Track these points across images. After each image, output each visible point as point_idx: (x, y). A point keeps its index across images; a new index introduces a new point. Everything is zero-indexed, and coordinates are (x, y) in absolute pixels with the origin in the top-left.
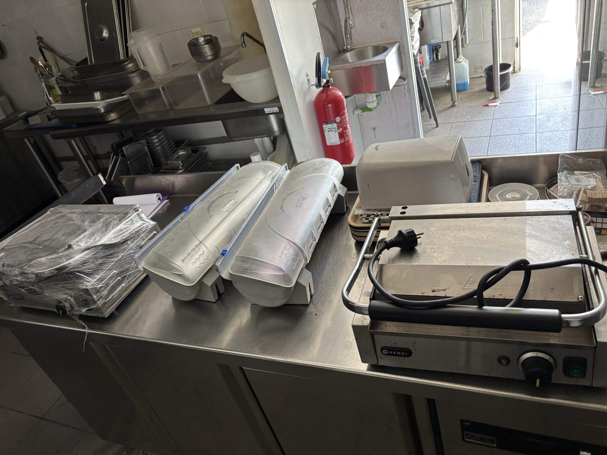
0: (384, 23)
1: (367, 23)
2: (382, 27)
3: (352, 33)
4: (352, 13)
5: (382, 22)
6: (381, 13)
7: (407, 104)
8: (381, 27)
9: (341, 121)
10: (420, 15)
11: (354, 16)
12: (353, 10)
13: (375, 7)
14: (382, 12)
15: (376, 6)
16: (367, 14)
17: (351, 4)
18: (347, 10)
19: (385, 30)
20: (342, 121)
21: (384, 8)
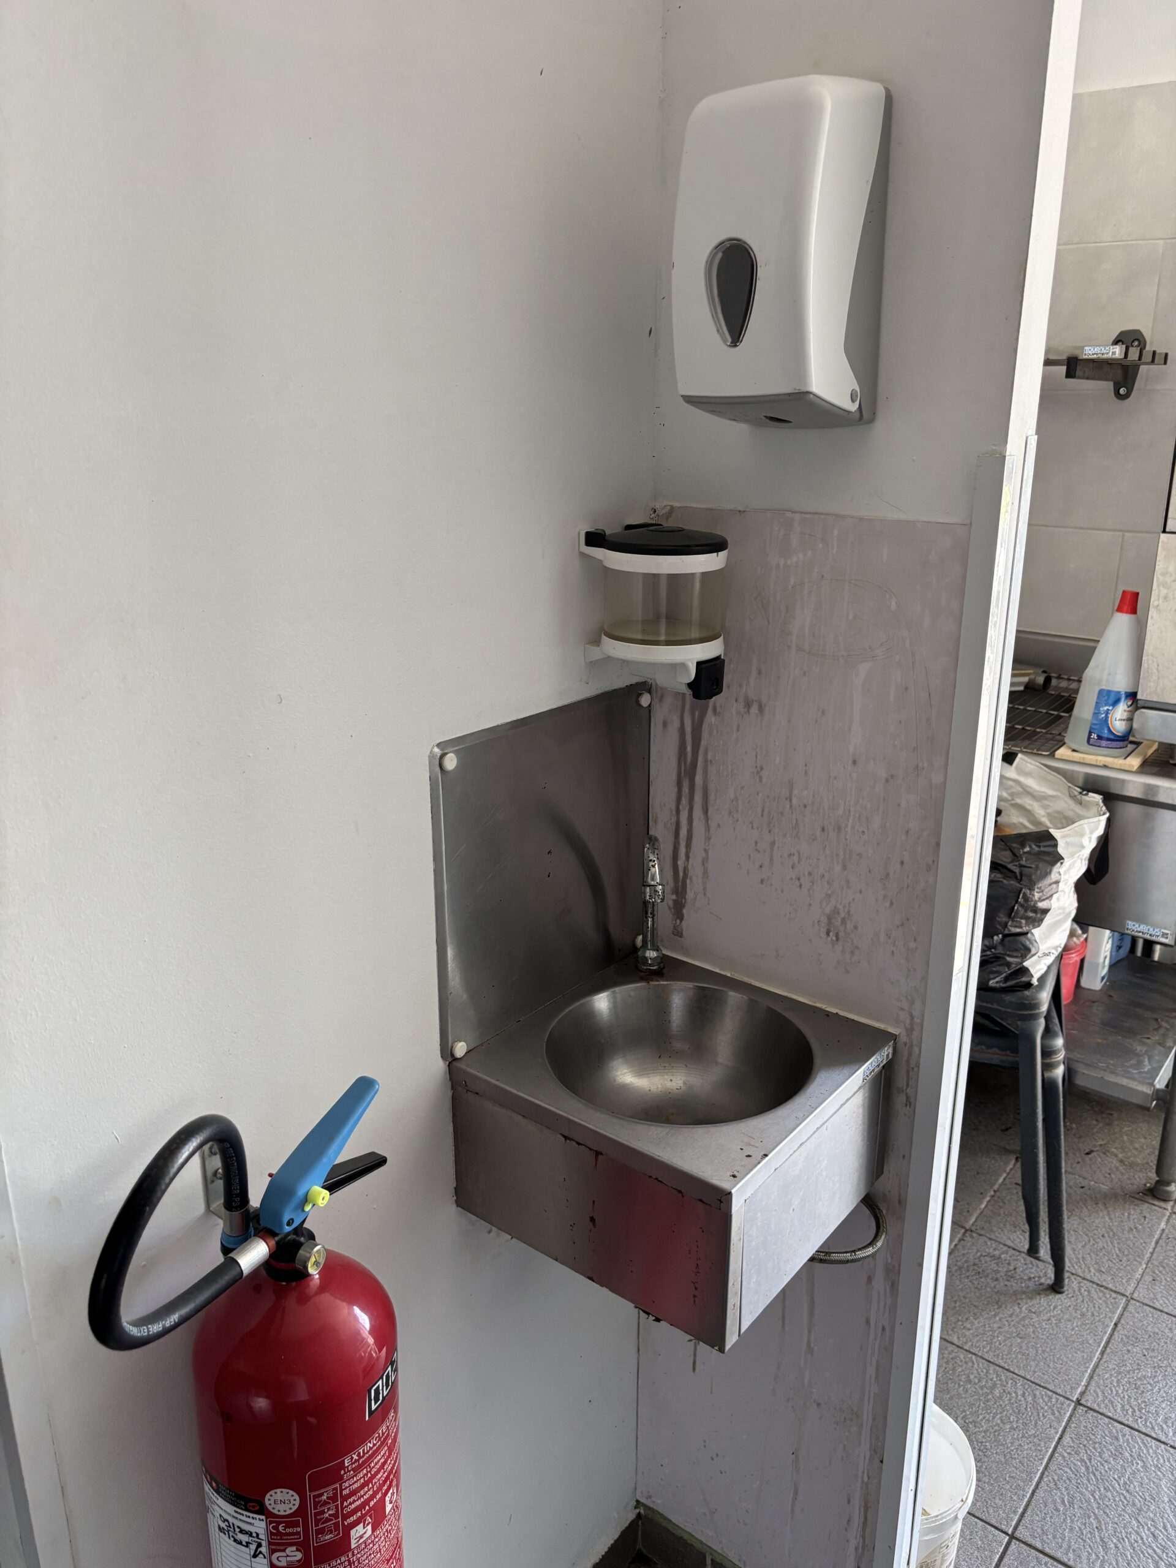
0: (843, 921)
1: (762, 881)
2: (828, 934)
3: (690, 895)
4: (706, 811)
5: (836, 911)
6: (838, 868)
7: (868, 1322)
8: (824, 931)
9: (302, 1511)
10: (1100, 831)
11: (713, 824)
12: (712, 797)
13: (818, 832)
14: (845, 868)
15: (823, 829)
16: (773, 844)
17: (712, 770)
18: (686, 790)
19: (843, 952)
20: (311, 1511)
21: (860, 855)
